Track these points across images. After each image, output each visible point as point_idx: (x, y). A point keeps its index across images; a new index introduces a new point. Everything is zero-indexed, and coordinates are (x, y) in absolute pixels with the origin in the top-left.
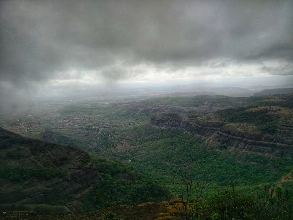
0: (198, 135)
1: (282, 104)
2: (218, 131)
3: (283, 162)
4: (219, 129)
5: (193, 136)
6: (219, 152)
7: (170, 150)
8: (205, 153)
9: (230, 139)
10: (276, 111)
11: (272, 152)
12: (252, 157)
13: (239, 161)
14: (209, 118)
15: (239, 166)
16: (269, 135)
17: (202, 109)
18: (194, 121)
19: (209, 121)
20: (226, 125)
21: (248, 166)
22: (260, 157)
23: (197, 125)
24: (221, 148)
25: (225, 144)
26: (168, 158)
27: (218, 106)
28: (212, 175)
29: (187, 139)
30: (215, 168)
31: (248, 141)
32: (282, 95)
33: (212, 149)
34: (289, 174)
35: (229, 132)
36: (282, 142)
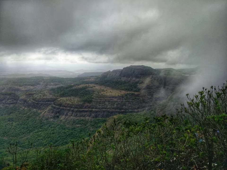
0: (35, 109)
1: (96, 83)
2: (52, 105)
3: (97, 121)
4: (53, 103)
5: (30, 110)
6: (53, 121)
7: (8, 126)
8: (41, 124)
9: (61, 110)
10: (92, 87)
11: (90, 116)
12: (77, 121)
13: (69, 126)
14: (44, 95)
15: (68, 129)
16: (88, 104)
17: (38, 88)
18: (31, 98)
19: (45, 97)
20: (58, 100)
21: (74, 128)
22: (83, 120)
23: (33, 101)
24: (54, 117)
25: (58, 114)
26: (5, 133)
27: (51, 85)
28: (47, 141)
29: (24, 114)
30: (49, 135)
31: (74, 110)
32: (95, 76)
33: (47, 119)
34: (101, 128)
35: (60, 105)
36: (96, 108)
